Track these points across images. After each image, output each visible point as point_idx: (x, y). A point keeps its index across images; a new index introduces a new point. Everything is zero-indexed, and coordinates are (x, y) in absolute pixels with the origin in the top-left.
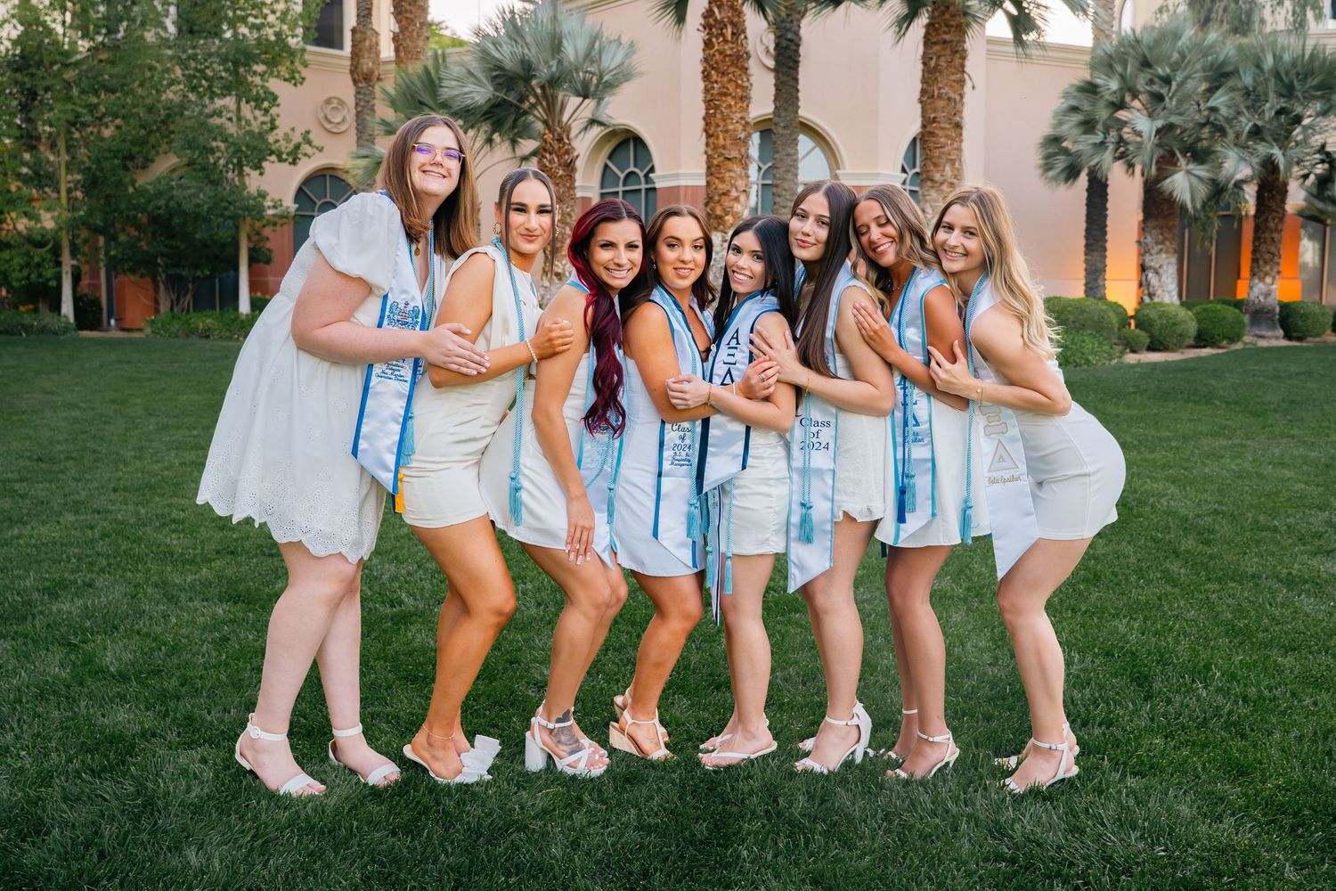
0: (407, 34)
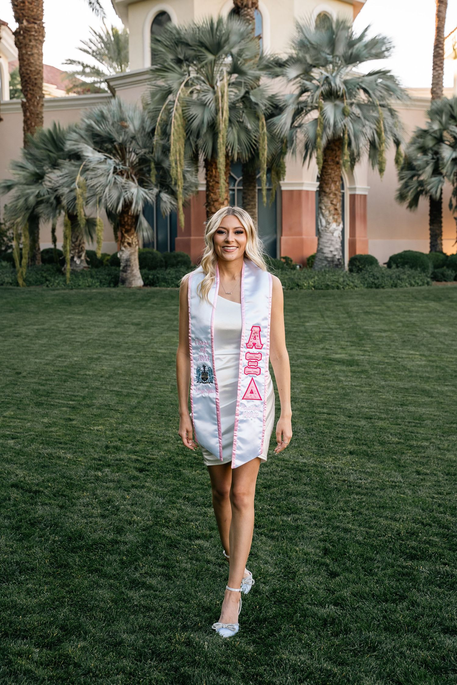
0: (31, 103)
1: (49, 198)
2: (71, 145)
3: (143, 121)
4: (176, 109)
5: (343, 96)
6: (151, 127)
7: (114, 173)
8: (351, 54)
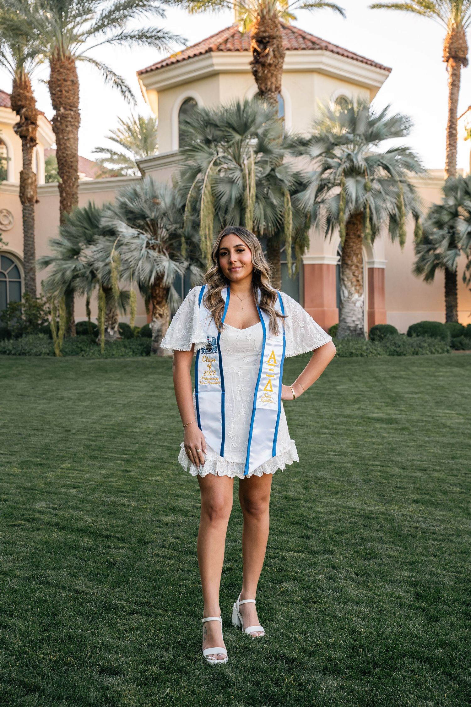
0: (67, 184)
1: (85, 272)
2: (106, 221)
3: (174, 198)
4: (206, 186)
5: (364, 172)
6: (181, 204)
7: (146, 247)
8: (372, 132)
